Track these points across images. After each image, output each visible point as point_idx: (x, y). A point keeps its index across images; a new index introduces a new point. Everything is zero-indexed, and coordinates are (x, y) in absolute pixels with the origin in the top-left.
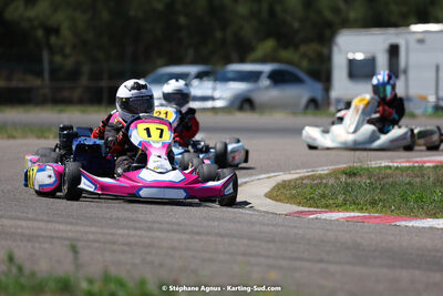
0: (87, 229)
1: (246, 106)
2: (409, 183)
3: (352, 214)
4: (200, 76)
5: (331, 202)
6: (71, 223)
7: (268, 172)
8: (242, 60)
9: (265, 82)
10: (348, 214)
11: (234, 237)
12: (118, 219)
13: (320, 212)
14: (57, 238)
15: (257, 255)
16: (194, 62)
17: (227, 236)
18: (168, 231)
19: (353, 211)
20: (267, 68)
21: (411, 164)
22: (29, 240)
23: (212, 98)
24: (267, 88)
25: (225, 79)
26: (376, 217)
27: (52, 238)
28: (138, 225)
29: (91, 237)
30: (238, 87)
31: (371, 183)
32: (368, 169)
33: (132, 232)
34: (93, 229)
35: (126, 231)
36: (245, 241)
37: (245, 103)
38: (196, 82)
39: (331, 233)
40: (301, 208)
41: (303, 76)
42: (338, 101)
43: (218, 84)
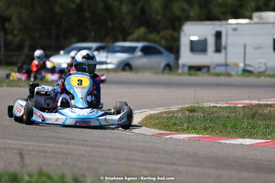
0: (28, 143)
1: (127, 68)
2: (228, 117)
3: (192, 135)
4: (98, 49)
5: (179, 127)
6: (18, 140)
7: (141, 109)
8: (125, 40)
9: (139, 53)
10: (190, 136)
11: (119, 148)
12: (47, 137)
13: (173, 134)
14: (9, 148)
15: (134, 160)
16: (94, 41)
17: (115, 148)
18: (79, 145)
19: (193, 133)
20: (140, 45)
21: (229, 105)
23: (105, 63)
24: (140, 57)
25: (114, 51)
26: (207, 137)
27: (6, 148)
28: (59, 141)
29: (31, 148)
30: (122, 56)
31: (204, 117)
32: (202, 108)
33: (56, 145)
34: (32, 143)
35: (52, 145)
36: (127, 152)
37: (126, 66)
38: (96, 53)
39: (179, 147)
40: (161, 132)
41: (162, 50)
42: (184, 66)
43: (110, 55)
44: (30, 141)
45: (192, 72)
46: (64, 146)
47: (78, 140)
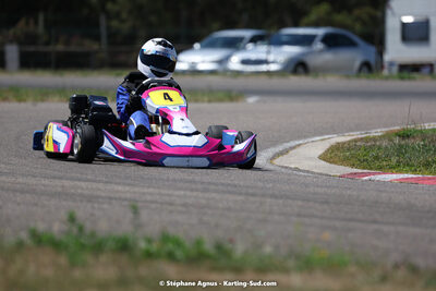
0: (146, 190)
1: (300, 69)
4: (254, 40)
5: (384, 163)
6: (129, 185)
7: (322, 134)
8: (296, 25)
9: (319, 46)
10: (402, 176)
11: (288, 197)
12: (174, 180)
13: (374, 174)
14: (116, 199)
15: (312, 216)
16: (247, 27)
17: (281, 197)
18: (224, 192)
19: (407, 172)
20: (320, 32)
22: (89, 201)
23: (265, 62)
24: (321, 51)
25: (280, 43)
26: (429, 179)
27: (111, 198)
28: (194, 186)
29: (149, 198)
30: (292, 51)
31: (425, 145)
32: (421, 131)
33: (188, 193)
34: (151, 190)
35: (182, 192)
36: (300, 203)
37: (298, 67)
38: (250, 46)
39: (384, 195)
40: (355, 170)
41: (356, 39)
42: (391, 64)
43: (273, 48)
44: (149, 187)
45: (405, 74)
46: (201, 195)
47: (223, 184)
